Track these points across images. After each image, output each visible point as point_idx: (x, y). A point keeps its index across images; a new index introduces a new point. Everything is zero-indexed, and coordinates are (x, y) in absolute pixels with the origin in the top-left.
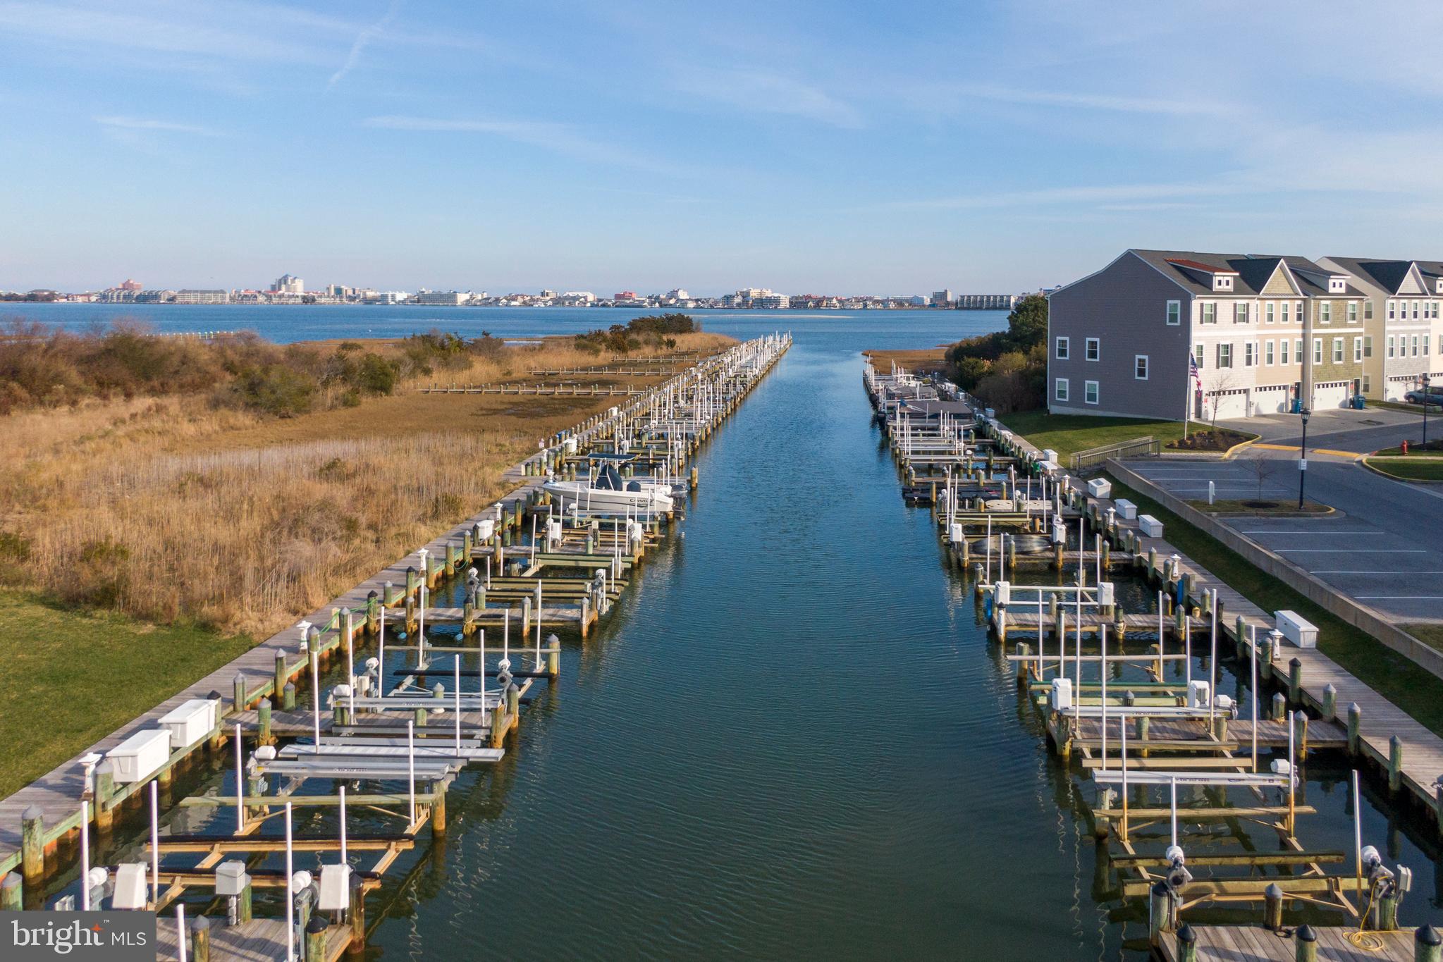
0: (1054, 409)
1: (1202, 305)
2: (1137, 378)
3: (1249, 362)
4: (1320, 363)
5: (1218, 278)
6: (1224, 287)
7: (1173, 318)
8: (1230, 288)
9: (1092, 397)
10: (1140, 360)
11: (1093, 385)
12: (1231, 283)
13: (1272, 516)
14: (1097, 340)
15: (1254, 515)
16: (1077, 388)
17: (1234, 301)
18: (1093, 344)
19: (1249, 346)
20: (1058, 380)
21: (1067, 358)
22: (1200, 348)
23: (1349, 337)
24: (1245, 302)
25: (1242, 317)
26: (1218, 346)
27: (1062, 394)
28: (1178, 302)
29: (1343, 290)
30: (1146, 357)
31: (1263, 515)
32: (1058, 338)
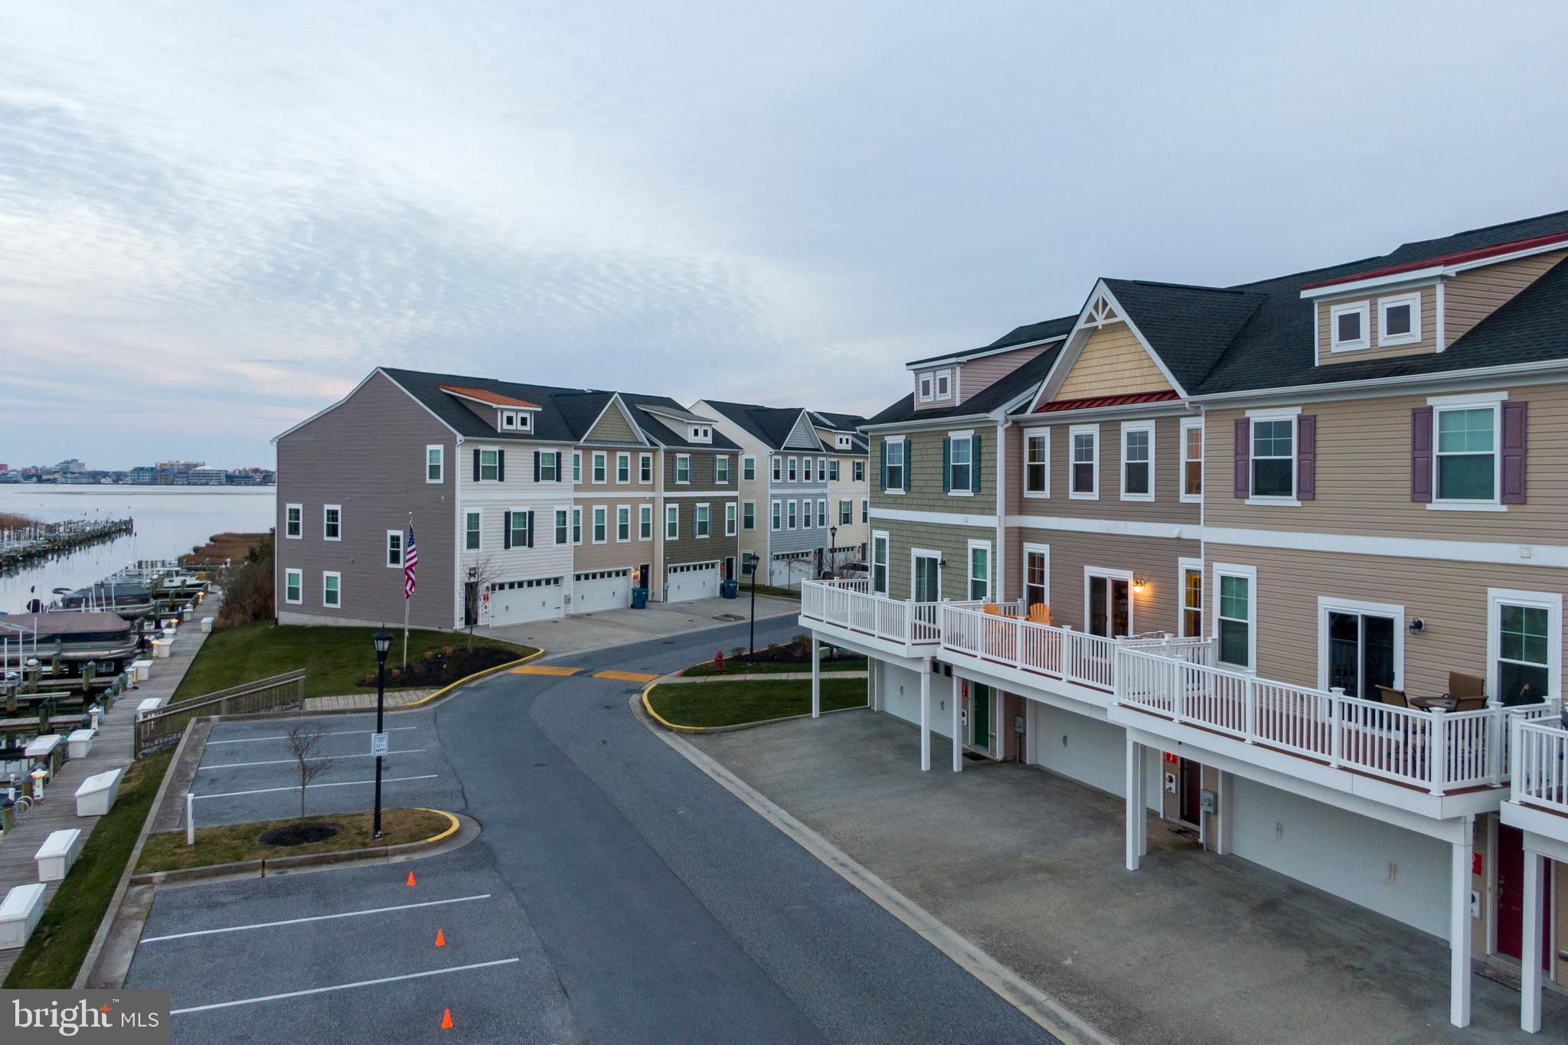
0: (285, 618)
1: (476, 452)
2: (389, 565)
3: (562, 537)
5: (507, 414)
6: (517, 426)
7: (432, 472)
8: (529, 428)
9: (332, 596)
10: (392, 537)
11: (332, 579)
12: (531, 421)
14: (337, 507)
16: (312, 582)
17: (535, 449)
18: (333, 514)
19: (563, 514)
20: (288, 573)
21: (302, 537)
22: (473, 519)
24: (554, 451)
25: (546, 472)
26: (507, 515)
27: (294, 592)
28: (439, 447)
30: (400, 533)
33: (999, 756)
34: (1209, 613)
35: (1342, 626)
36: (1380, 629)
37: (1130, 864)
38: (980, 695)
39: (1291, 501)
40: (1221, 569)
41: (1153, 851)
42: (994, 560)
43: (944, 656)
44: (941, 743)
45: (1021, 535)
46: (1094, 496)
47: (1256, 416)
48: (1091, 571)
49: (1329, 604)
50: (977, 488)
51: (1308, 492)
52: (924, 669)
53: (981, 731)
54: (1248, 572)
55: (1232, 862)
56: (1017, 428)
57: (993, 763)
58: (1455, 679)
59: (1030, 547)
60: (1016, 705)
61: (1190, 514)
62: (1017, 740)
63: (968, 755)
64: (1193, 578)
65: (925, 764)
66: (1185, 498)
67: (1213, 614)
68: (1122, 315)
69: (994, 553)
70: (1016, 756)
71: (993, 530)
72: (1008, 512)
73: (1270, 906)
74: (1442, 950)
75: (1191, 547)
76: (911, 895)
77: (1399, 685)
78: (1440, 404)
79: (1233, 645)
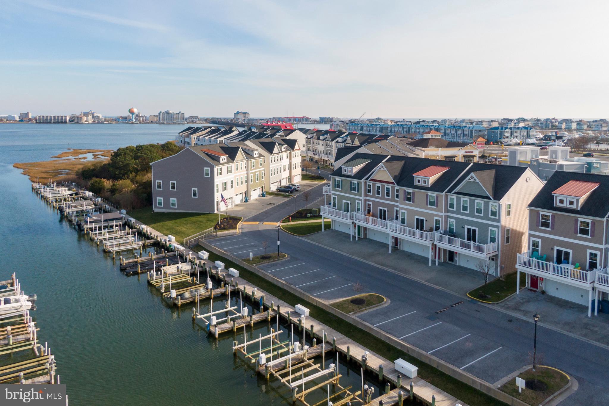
0: (156, 210)
1: (217, 169)
2: (193, 197)
3: (232, 187)
4: (252, 183)
5: (222, 158)
6: (224, 161)
7: (207, 174)
8: (226, 161)
9: (173, 205)
10: (194, 190)
11: (173, 200)
12: (226, 159)
13: (271, 262)
14: (175, 182)
15: (266, 263)
16: (167, 201)
17: (227, 166)
18: (173, 184)
19: (232, 181)
20: (158, 198)
21: (162, 189)
22: (218, 185)
23: (260, 172)
24: (230, 165)
25: (229, 171)
26: (223, 183)
27: (160, 204)
28: (209, 168)
29: (258, 156)
30: (196, 189)
31: (269, 262)
32: (157, 181)
33: (363, 237)
34: (400, 216)
35: (418, 220)
36: (422, 220)
37: (390, 252)
38: (359, 227)
39: (411, 203)
40: (402, 211)
41: (392, 250)
42: (362, 204)
43: (355, 222)
44: (354, 237)
45: (366, 200)
46: (380, 196)
47: (407, 191)
48: (379, 208)
49: (416, 217)
50: (358, 191)
51: (413, 202)
52: (351, 224)
53: (359, 234)
54: (406, 212)
55: (403, 251)
56: (365, 183)
57: (362, 239)
58: (430, 228)
59: (368, 202)
60: (365, 229)
61: (397, 201)
62: (365, 234)
63: (358, 238)
64: (397, 211)
65: (351, 240)
66: (396, 199)
67: (400, 217)
68: (385, 169)
69: (362, 203)
70: (365, 237)
71: (362, 199)
72: (364, 196)
73: (409, 256)
74: (429, 259)
75: (397, 206)
77: (424, 229)
78: (429, 194)
79: (403, 221)
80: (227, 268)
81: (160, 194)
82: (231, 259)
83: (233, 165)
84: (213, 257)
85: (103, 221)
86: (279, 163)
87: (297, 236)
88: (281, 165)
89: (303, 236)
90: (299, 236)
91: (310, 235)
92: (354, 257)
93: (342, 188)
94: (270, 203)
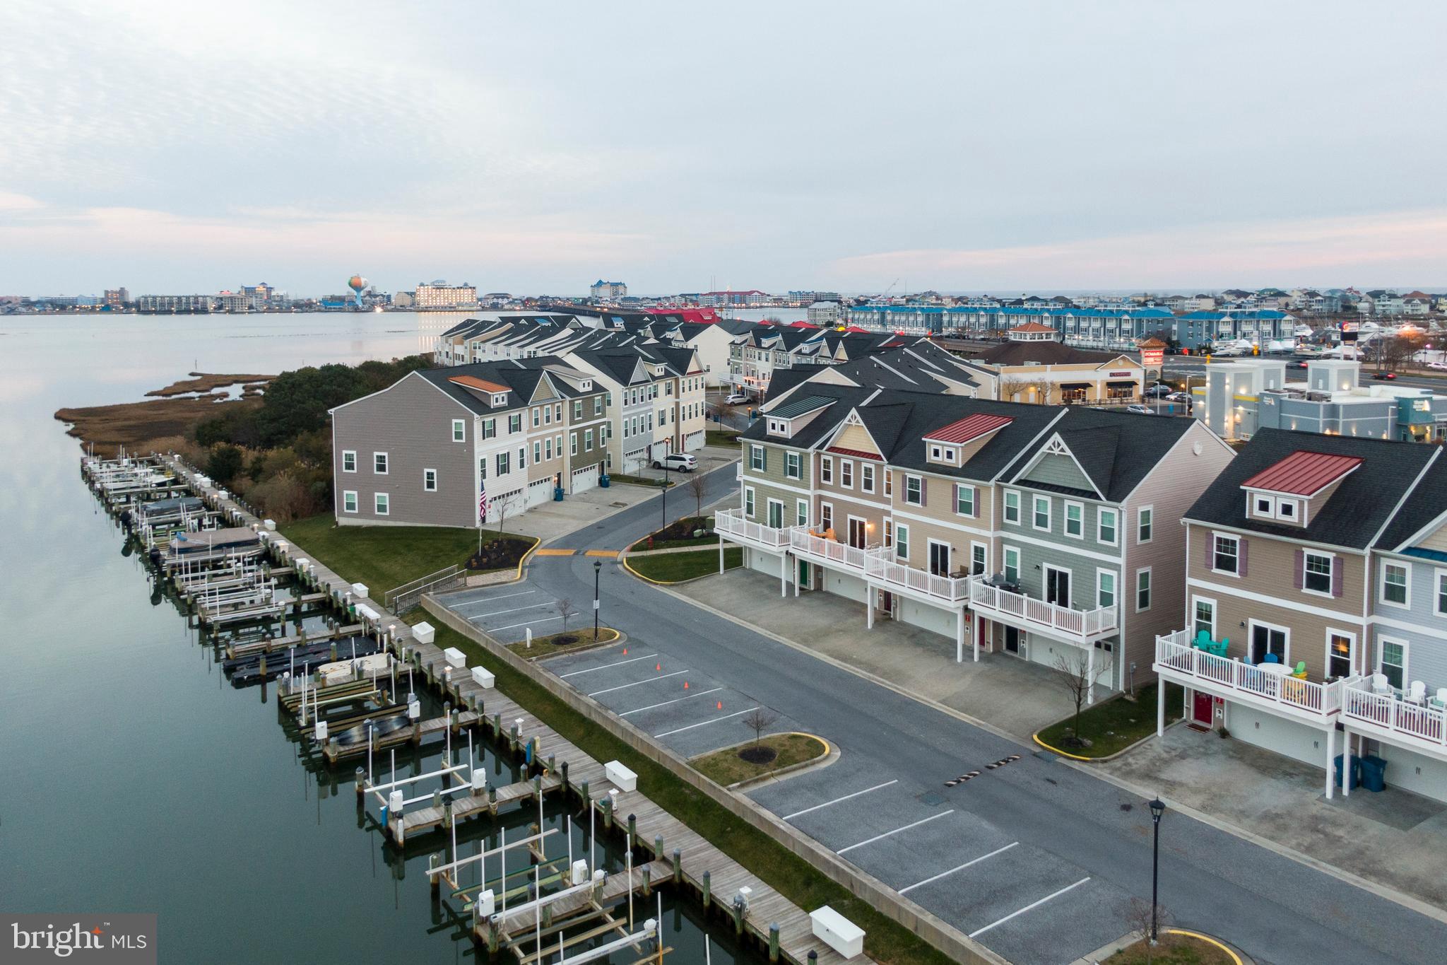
0: (343, 521)
1: (483, 423)
2: (426, 489)
3: (522, 466)
4: (576, 454)
5: (495, 397)
6: (500, 403)
7: (459, 435)
8: (505, 403)
9: (382, 508)
10: (428, 474)
11: (382, 497)
12: (506, 399)
13: (577, 651)
14: (385, 454)
15: (563, 655)
16: (366, 501)
17: (509, 415)
18: (381, 459)
19: (522, 451)
20: (346, 492)
21: (355, 471)
22: (483, 461)
23: (596, 428)
24: (517, 414)
25: (515, 427)
26: (498, 456)
27: (351, 506)
28: (463, 421)
29: (590, 389)
30: (434, 471)
31: (570, 652)
32: (345, 452)
33: (812, 588)
34: (894, 537)
35: (934, 547)
36: (944, 549)
37: (870, 626)
38: (804, 565)
39: (919, 505)
40: (898, 525)
41: (876, 621)
42: (809, 509)
43: (791, 551)
44: (790, 586)
45: (820, 498)
46: (851, 487)
47: (909, 476)
48: (850, 517)
49: (931, 540)
50: (801, 477)
51: (924, 503)
52: (783, 556)
53: (804, 579)
54: (906, 526)
55: (902, 624)
56: (818, 455)
57: (810, 592)
58: (962, 568)
59: (824, 503)
60: (819, 569)
61: (887, 501)
62: (819, 582)
63: (801, 589)
64: (889, 524)
65: (784, 594)
66: (886, 495)
67: (895, 540)
68: (862, 423)
69: (809, 505)
70: (819, 588)
71: (809, 496)
72: (815, 489)
73: (913, 636)
74: (955, 642)
75: (888, 513)
76: (798, 642)
77: (949, 572)
78: (960, 485)
79: (902, 551)
80: (470, 664)
81: (351, 483)
82: (483, 644)
83: (525, 415)
84: (445, 636)
85: (213, 549)
86: (647, 404)
87: (657, 584)
88: (651, 410)
89: (671, 585)
90: (661, 585)
91: (688, 583)
92: (783, 640)
93: (765, 469)
94: (616, 503)
